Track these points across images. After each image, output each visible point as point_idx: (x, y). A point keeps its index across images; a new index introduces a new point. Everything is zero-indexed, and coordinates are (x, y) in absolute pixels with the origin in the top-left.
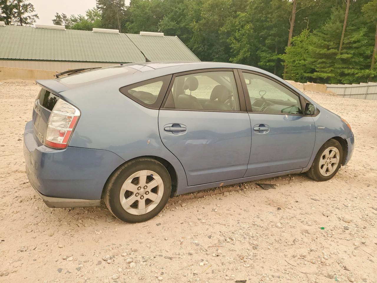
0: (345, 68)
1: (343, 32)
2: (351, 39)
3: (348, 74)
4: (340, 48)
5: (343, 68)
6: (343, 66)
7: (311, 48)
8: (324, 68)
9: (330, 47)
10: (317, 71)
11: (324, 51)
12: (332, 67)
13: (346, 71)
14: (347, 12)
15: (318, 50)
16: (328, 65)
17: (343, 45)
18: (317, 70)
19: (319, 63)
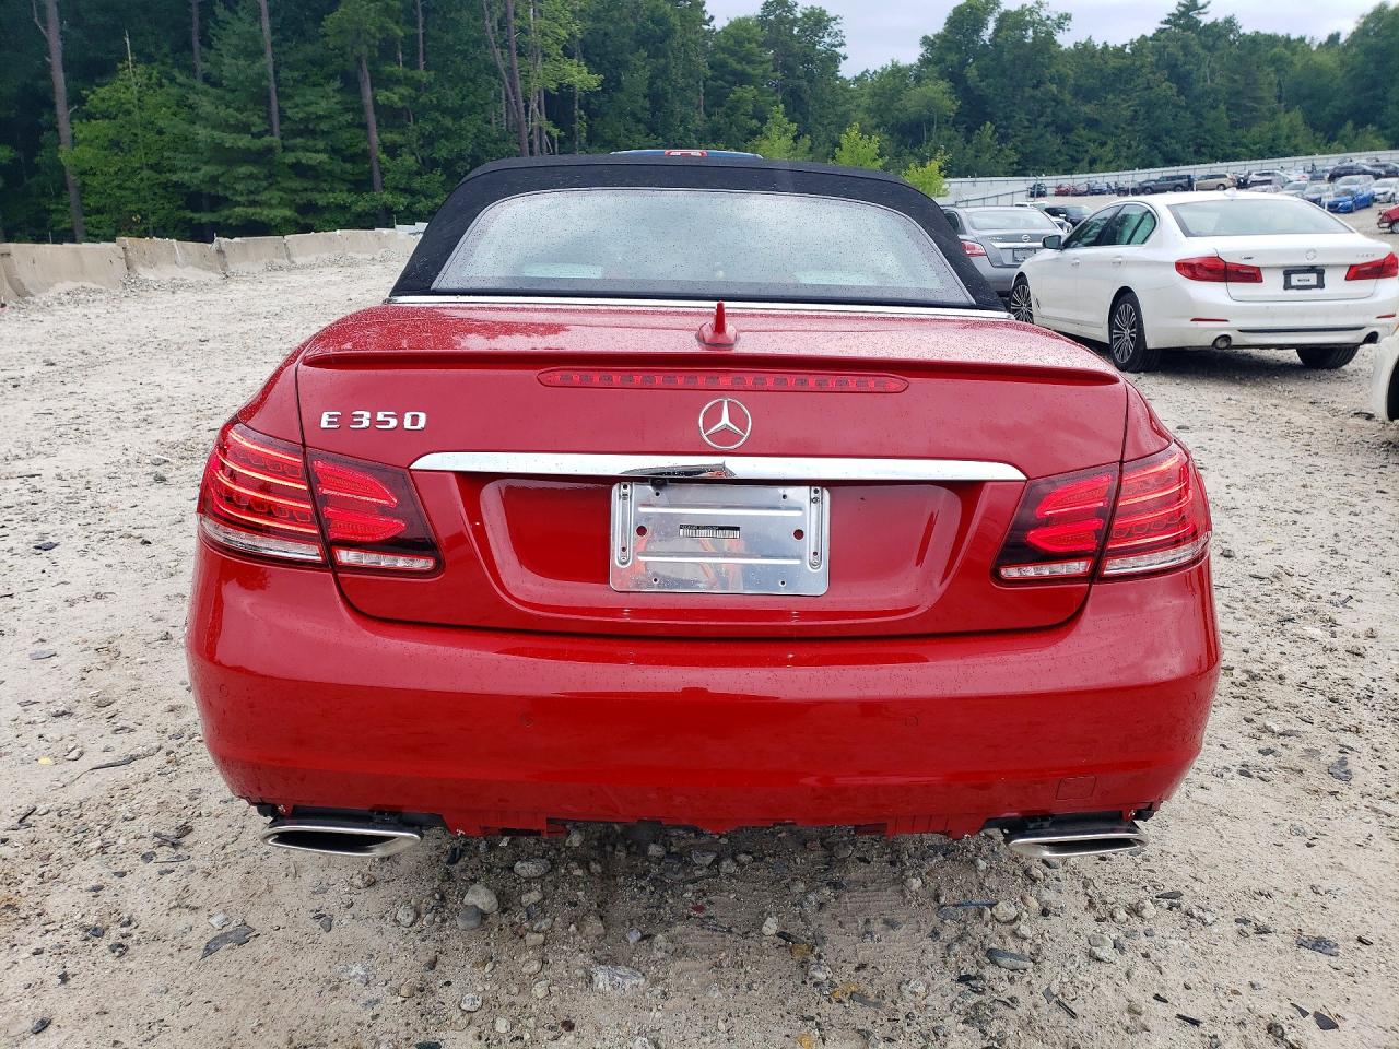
0: (312, 190)
1: (273, 86)
2: (307, 109)
3: (327, 207)
4: (276, 130)
5: (306, 190)
6: (305, 185)
7: (202, 133)
8: (256, 192)
9: (254, 130)
10: (238, 204)
11: (244, 141)
12: (274, 187)
13: (321, 200)
14: (266, 25)
15: (229, 140)
16: (265, 184)
17: (281, 122)
18: (239, 199)
19: (238, 179)
